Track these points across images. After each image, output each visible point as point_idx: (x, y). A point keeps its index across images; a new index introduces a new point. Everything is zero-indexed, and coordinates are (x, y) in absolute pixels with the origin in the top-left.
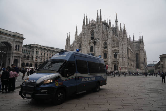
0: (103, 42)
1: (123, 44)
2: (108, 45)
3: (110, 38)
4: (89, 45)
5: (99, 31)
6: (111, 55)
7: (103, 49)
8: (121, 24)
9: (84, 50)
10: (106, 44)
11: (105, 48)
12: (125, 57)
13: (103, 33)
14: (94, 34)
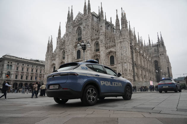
0: (94, 42)
1: (122, 40)
2: (100, 46)
3: (102, 34)
4: (74, 49)
5: (87, 27)
6: (105, 60)
7: (94, 53)
8: (117, 11)
9: (68, 58)
10: (97, 44)
11: (96, 51)
12: (125, 61)
13: (94, 29)
14: (81, 33)
